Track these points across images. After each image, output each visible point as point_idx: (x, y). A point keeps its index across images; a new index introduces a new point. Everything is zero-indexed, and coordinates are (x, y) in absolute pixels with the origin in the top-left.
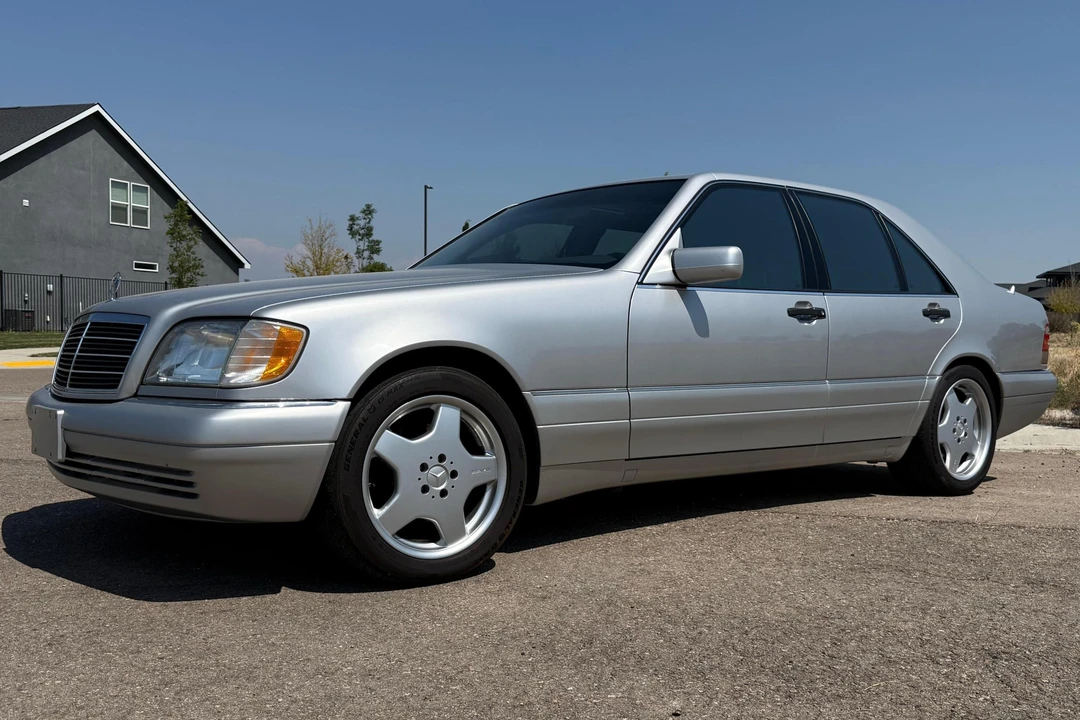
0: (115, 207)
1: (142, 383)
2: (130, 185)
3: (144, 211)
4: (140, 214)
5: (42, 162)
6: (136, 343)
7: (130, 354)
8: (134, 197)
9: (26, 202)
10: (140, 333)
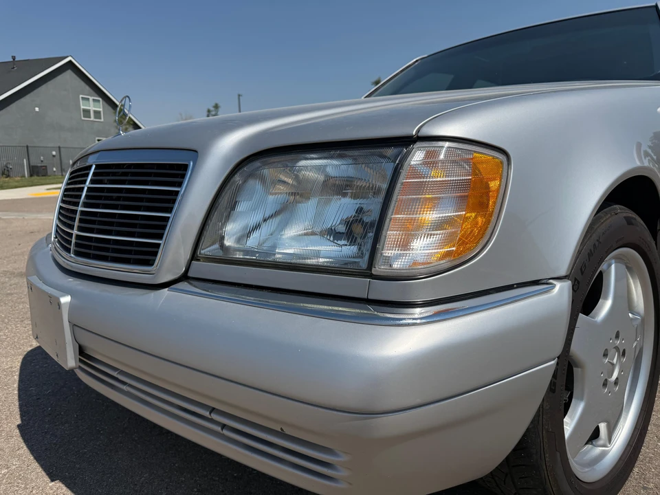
0: (84, 111)
1: (194, 256)
2: (91, 98)
3: (99, 112)
4: (97, 114)
5: (43, 88)
6: (177, 193)
7: (169, 210)
8: (93, 105)
9: (37, 109)
10: (183, 176)
